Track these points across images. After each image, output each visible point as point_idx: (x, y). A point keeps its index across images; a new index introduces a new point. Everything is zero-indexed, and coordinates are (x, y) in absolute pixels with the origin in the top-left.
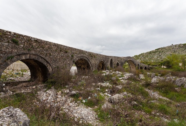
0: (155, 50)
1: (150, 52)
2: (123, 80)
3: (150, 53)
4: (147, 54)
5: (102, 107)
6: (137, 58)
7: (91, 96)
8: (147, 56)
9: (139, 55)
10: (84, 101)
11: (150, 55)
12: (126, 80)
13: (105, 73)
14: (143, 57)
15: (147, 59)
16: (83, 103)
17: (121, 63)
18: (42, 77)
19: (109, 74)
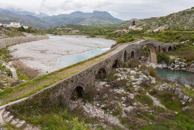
0: (192, 8)
1: (184, 11)
2: (136, 85)
3: (184, 13)
4: (178, 16)
5: (122, 116)
6: (163, 21)
7: (114, 108)
8: (179, 19)
9: (167, 17)
10: (111, 112)
11: (184, 17)
12: (138, 85)
13: (120, 77)
14: (172, 20)
15: (178, 23)
16: (110, 113)
17: (136, 51)
18: (76, 92)
19: (123, 80)
